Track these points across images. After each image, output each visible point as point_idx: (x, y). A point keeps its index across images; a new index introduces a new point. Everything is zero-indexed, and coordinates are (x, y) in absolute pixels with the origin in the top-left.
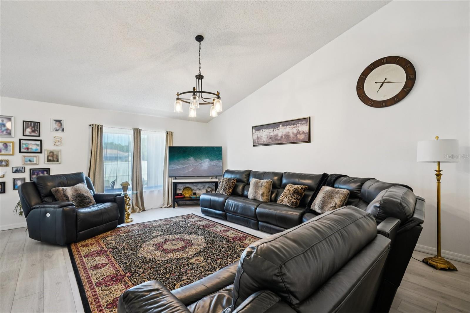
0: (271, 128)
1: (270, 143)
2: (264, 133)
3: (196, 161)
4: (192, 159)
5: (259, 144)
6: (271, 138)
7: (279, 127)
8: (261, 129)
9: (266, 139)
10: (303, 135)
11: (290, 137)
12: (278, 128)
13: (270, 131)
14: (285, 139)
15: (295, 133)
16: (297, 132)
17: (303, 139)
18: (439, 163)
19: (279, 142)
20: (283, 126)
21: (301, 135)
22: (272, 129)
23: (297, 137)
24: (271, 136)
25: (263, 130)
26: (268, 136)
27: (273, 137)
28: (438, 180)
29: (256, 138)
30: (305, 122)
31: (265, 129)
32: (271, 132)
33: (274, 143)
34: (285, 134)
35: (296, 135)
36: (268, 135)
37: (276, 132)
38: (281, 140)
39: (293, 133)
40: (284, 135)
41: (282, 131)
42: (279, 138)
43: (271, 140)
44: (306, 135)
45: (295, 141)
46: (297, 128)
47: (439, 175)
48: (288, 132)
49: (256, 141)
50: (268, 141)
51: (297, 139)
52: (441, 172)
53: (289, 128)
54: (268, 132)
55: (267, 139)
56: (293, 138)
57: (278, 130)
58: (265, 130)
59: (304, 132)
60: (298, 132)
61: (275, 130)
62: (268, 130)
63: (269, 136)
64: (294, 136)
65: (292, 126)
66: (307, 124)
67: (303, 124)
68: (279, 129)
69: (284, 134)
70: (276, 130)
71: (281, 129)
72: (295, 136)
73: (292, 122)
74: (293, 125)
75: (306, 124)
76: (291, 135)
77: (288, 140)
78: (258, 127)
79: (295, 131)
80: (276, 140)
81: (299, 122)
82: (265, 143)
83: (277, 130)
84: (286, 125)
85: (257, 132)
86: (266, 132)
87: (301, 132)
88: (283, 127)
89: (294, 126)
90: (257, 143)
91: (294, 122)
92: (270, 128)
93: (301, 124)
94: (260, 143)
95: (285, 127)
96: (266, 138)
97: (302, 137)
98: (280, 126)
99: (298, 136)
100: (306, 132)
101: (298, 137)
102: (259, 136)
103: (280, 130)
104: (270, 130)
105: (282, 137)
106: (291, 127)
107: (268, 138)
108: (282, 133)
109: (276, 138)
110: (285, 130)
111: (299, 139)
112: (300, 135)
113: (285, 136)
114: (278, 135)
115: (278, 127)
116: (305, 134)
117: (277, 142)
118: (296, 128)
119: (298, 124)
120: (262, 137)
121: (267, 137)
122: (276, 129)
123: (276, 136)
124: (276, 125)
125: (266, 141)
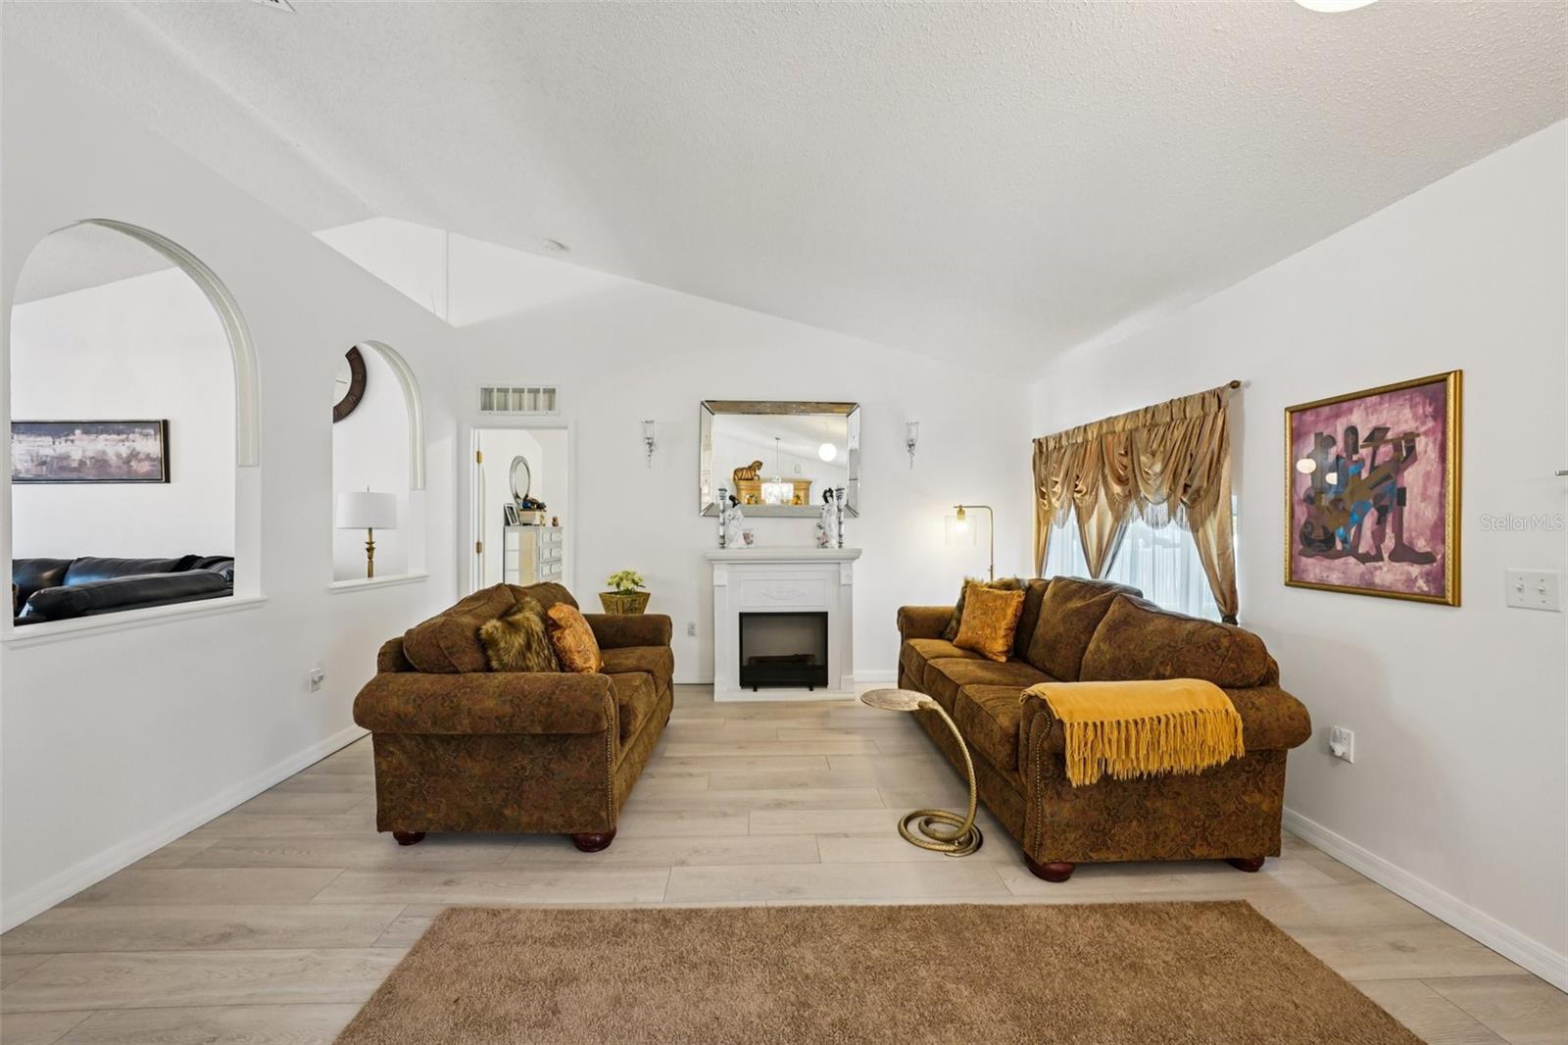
0: (46, 435)
1: (42, 476)
2: (17, 444)
6: (44, 463)
7: (74, 434)
9: (26, 464)
10: (146, 462)
11: (110, 466)
12: (71, 438)
13: (40, 444)
14: (94, 469)
15: (124, 455)
16: (131, 454)
17: (147, 473)
18: (370, 530)
19: (74, 475)
20: (86, 432)
21: (143, 464)
22: (50, 439)
23: (131, 466)
24: (47, 456)
26: (31, 456)
27: (52, 461)
28: (370, 558)
30: (152, 432)
31: (23, 433)
32: (46, 447)
33: (55, 477)
34: (93, 455)
35: (128, 461)
36: (35, 455)
37: (61, 447)
38: (79, 471)
39: (119, 456)
40: (92, 458)
41: (80, 448)
42: (75, 465)
43: (44, 468)
44: (156, 463)
45: (125, 477)
46: (131, 443)
47: (370, 550)
48: (104, 452)
50: (34, 472)
51: (129, 472)
52: (374, 545)
53: (107, 440)
54: (32, 444)
55: (29, 465)
56: (120, 468)
57: (69, 442)
58: (23, 438)
59: (149, 455)
60: (134, 455)
61: (57, 440)
62: (32, 439)
63: (38, 456)
64: (120, 463)
65: (115, 437)
66: (158, 437)
67: (146, 435)
68: (72, 441)
69: (90, 453)
70: (63, 443)
71: (80, 440)
72: (124, 463)
73: (116, 427)
74: (119, 435)
75: (155, 435)
77: (100, 473)
79: (124, 451)
80: (62, 469)
81: (137, 430)
82: (21, 476)
83: (66, 441)
84: (97, 433)
86: (23, 444)
87: (141, 456)
88: (85, 436)
89: (121, 437)
91: (121, 427)
92: (40, 435)
93: (141, 434)
95: (93, 437)
96: (26, 461)
97: (144, 468)
98: (78, 432)
99: (133, 463)
100: (155, 456)
101: (135, 467)
103: (76, 442)
104: (40, 439)
105: (82, 463)
106: (113, 441)
107: (36, 463)
108: (84, 451)
109: (65, 463)
110: (92, 443)
111: (136, 472)
112: (139, 462)
113: (93, 461)
114: (69, 457)
115: (67, 435)
116: (154, 460)
117: (65, 475)
118: (127, 444)
119: (134, 432)
121: (29, 458)
122: (63, 438)
123: (67, 457)
124: (62, 429)
125: (27, 471)
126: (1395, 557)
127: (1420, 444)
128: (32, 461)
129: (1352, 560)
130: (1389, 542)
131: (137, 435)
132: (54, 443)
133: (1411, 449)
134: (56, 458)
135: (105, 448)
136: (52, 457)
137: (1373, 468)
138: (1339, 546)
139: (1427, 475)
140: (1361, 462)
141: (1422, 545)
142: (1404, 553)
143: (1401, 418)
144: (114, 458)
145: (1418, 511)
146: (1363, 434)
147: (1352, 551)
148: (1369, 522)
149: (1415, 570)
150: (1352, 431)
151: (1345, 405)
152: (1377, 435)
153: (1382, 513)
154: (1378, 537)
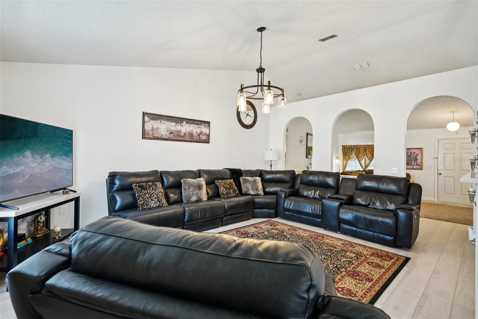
0: (173, 122)
1: (171, 138)
2: (162, 124)
3: (33, 159)
4: (28, 153)
5: (154, 137)
6: (172, 133)
8: (159, 119)
9: (165, 133)
10: (205, 136)
11: (194, 136)
12: (182, 124)
13: (172, 125)
14: (189, 137)
15: (198, 133)
16: (201, 132)
17: (205, 140)
19: (182, 139)
20: (187, 123)
22: (175, 124)
24: (173, 130)
25: (161, 122)
26: (168, 130)
27: (175, 132)
29: (150, 129)
31: (165, 120)
32: (173, 127)
33: (176, 139)
34: (188, 132)
35: (199, 135)
36: (169, 129)
37: (179, 127)
38: (184, 137)
39: (197, 133)
40: (188, 133)
41: (185, 128)
42: (183, 134)
43: (172, 135)
45: (198, 141)
46: (201, 129)
48: (192, 131)
49: (150, 133)
50: (168, 136)
51: (200, 139)
53: (193, 127)
54: (168, 125)
55: (167, 133)
56: (197, 137)
58: (165, 122)
59: (206, 133)
60: (201, 133)
61: (177, 125)
62: (168, 123)
63: (170, 130)
65: (196, 126)
67: (205, 126)
68: (182, 125)
69: (188, 131)
71: (185, 125)
73: (197, 122)
74: (197, 125)
75: (208, 127)
76: (195, 134)
77: (191, 139)
78: (155, 116)
79: (199, 132)
80: (178, 136)
81: (203, 124)
82: (163, 137)
83: (180, 125)
84: (190, 123)
85: (151, 121)
86: (165, 125)
88: (187, 124)
89: (199, 126)
90: (152, 136)
91: (198, 122)
92: (171, 122)
93: (204, 126)
94: (156, 136)
95: (189, 125)
97: (204, 138)
98: (184, 122)
99: (201, 136)
100: (207, 134)
101: (201, 137)
102: (155, 127)
104: (171, 123)
105: (185, 134)
106: (195, 127)
108: (186, 130)
109: (179, 134)
111: (202, 139)
112: (203, 136)
113: (189, 134)
114: (181, 131)
115: (181, 123)
117: (179, 138)
118: (199, 128)
119: (202, 125)
120: (159, 130)
121: (167, 130)
122: (179, 124)
123: (179, 131)
124: (179, 120)
125: (166, 135)
126: (416, 165)
127: (419, 154)
128: (168, 132)
129: (411, 166)
130: (416, 164)
131: (203, 126)
132: (176, 125)
133: (418, 155)
134: (177, 131)
135: (193, 130)
136: (175, 131)
137: (414, 156)
138: (409, 164)
139: (420, 158)
140: (412, 156)
141: (419, 164)
142: (417, 165)
143: (417, 151)
144: (195, 133)
145: (419, 161)
146: (412, 153)
147: (411, 165)
148: (413, 162)
149: (418, 167)
150: (411, 152)
151: (410, 149)
152: (414, 153)
153: (415, 161)
154: (414, 163)
